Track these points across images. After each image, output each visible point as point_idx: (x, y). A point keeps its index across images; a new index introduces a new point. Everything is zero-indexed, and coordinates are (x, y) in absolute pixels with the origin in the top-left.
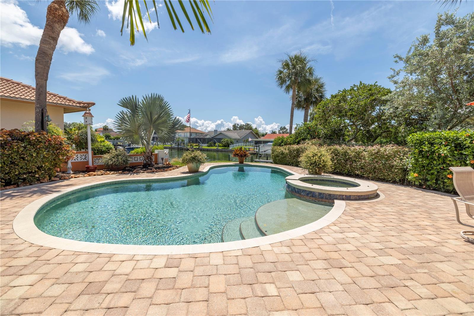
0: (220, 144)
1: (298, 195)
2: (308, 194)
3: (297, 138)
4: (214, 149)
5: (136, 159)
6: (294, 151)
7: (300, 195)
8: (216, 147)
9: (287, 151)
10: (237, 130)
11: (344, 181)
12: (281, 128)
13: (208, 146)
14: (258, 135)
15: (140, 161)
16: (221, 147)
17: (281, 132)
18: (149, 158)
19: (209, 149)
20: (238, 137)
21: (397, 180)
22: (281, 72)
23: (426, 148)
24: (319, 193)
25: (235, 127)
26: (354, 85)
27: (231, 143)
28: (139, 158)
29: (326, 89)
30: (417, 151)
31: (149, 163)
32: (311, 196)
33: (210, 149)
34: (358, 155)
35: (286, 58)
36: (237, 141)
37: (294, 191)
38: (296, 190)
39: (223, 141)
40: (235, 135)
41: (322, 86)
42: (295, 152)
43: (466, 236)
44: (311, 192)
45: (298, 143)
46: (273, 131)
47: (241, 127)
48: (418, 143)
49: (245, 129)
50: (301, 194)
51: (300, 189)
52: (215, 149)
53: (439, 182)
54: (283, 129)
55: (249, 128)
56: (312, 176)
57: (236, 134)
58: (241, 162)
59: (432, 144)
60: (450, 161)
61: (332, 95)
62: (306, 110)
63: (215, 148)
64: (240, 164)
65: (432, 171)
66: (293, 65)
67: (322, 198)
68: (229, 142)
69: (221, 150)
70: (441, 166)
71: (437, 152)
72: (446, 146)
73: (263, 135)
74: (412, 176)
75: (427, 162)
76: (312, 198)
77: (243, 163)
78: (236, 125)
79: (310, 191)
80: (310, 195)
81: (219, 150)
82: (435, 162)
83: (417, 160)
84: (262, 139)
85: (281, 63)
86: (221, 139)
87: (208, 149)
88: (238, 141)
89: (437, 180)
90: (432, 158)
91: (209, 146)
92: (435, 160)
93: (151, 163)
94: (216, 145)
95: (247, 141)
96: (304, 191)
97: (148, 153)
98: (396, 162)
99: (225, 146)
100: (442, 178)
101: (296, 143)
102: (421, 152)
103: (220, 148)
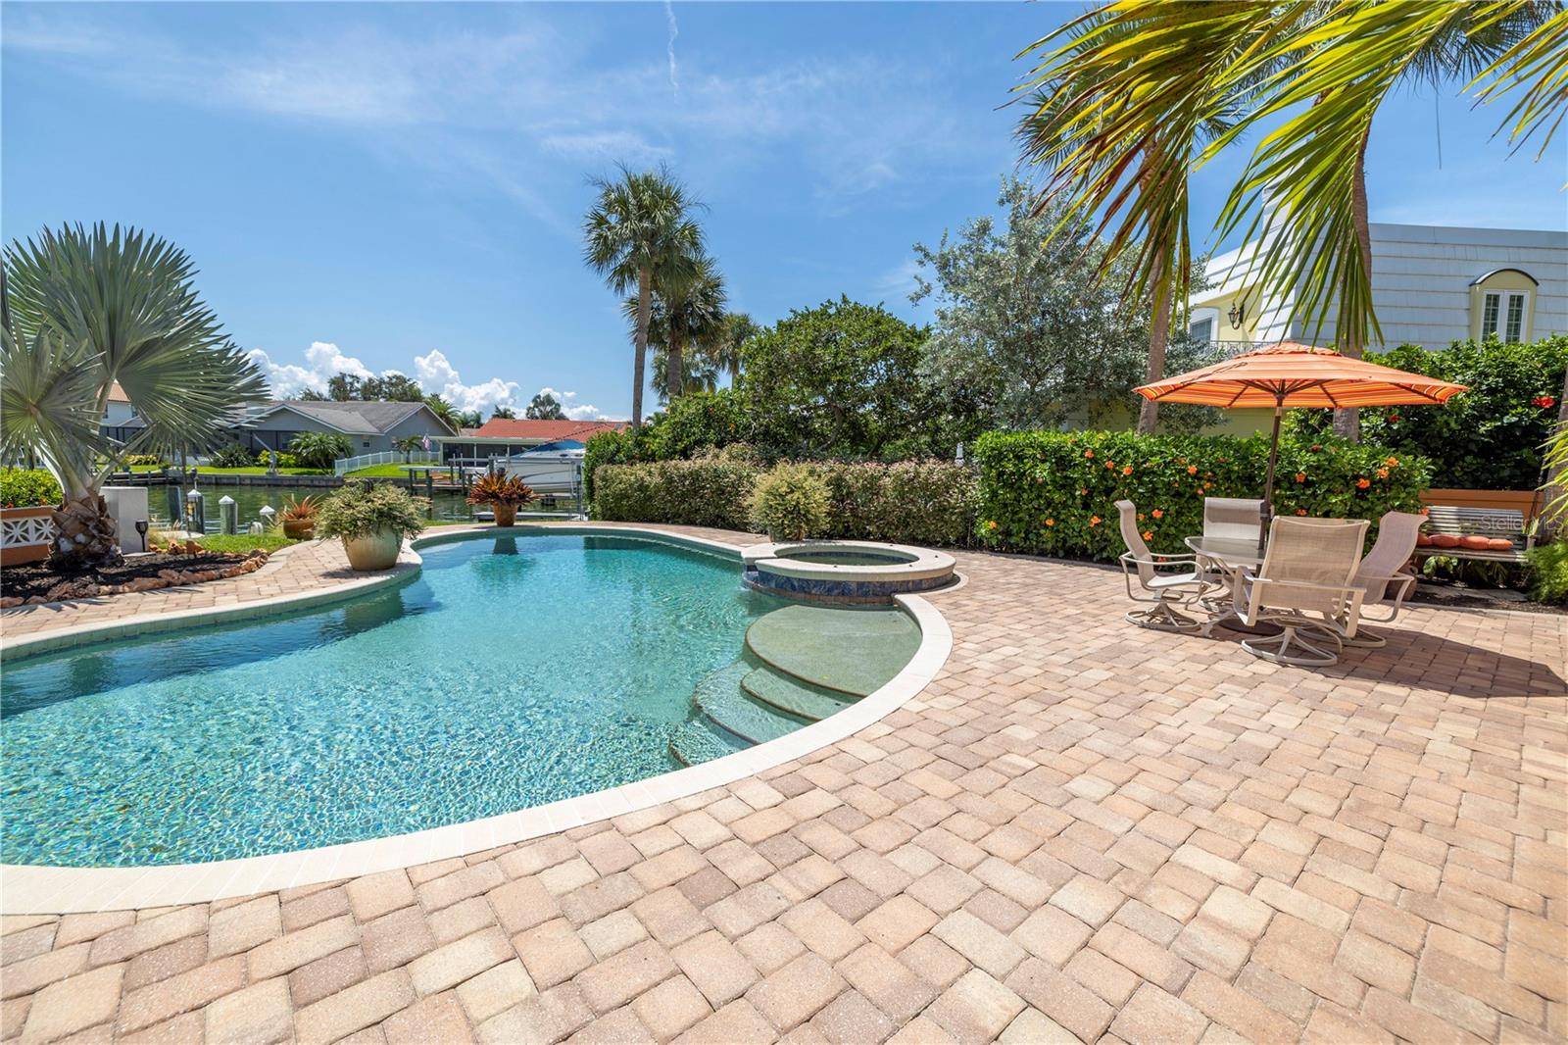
0: (284, 457)
1: (802, 595)
2: (830, 591)
3: (676, 440)
4: (252, 478)
5: (17, 532)
6: (684, 477)
7: (808, 596)
8: (267, 470)
9: (657, 479)
10: (355, 399)
11: (869, 552)
12: (534, 400)
13: (216, 464)
14: (449, 421)
15: (41, 541)
16: (290, 466)
17: (537, 414)
18: (91, 524)
19: (221, 478)
20: (369, 429)
21: (952, 538)
22: (601, 221)
23: (1010, 467)
24: (858, 583)
25: (341, 388)
26: (829, 301)
27: (341, 450)
28: (31, 525)
29: (727, 296)
30: (994, 473)
31: (96, 546)
32: (838, 594)
33: (229, 478)
34: (872, 487)
35: (617, 179)
36: (366, 445)
37: (789, 587)
38: (796, 584)
39: (298, 445)
40: (351, 420)
41: (716, 286)
42: (687, 482)
43: (1138, 620)
44: (838, 584)
45: (686, 455)
46: (498, 410)
47: (371, 391)
48: (995, 456)
49: (390, 397)
50: (810, 593)
51: (807, 581)
52: (261, 478)
53: (1030, 536)
54: (542, 403)
55: (405, 393)
56: (794, 545)
57: (357, 414)
58: (506, 522)
59: (1020, 458)
60: (1049, 491)
61: (780, 323)
62: (675, 353)
63: (262, 472)
64: (501, 529)
65: (1021, 515)
66: (640, 207)
67: (866, 594)
68: (332, 448)
69: (289, 479)
70: (1035, 504)
71: (1030, 475)
72: (1043, 461)
73: (465, 424)
74: (985, 528)
75: (1013, 495)
76: (841, 598)
77: (511, 525)
78: (348, 380)
79: (835, 582)
80: (836, 592)
81: (283, 479)
82: (1025, 496)
83: (994, 494)
84: (465, 436)
85: (600, 191)
86: (290, 434)
87: (217, 478)
88: (368, 443)
89: (1027, 533)
90: (1019, 488)
91: (224, 466)
92: (1025, 491)
93: (108, 550)
94: (262, 459)
95: (411, 443)
96: (818, 583)
97: (85, 502)
98: (954, 498)
99: (311, 465)
100: (1035, 528)
101: (675, 453)
102: (1000, 474)
103: (286, 473)
